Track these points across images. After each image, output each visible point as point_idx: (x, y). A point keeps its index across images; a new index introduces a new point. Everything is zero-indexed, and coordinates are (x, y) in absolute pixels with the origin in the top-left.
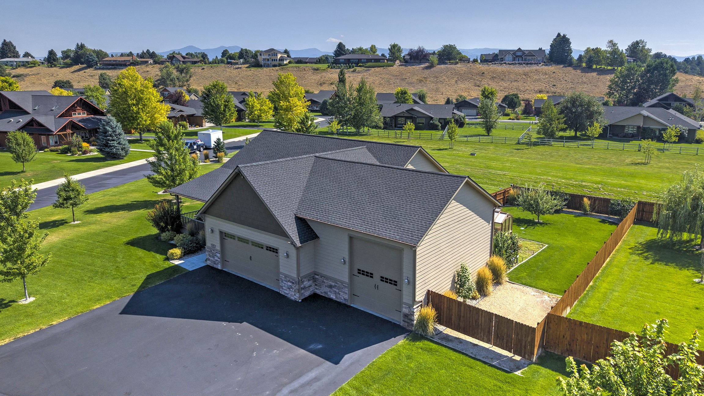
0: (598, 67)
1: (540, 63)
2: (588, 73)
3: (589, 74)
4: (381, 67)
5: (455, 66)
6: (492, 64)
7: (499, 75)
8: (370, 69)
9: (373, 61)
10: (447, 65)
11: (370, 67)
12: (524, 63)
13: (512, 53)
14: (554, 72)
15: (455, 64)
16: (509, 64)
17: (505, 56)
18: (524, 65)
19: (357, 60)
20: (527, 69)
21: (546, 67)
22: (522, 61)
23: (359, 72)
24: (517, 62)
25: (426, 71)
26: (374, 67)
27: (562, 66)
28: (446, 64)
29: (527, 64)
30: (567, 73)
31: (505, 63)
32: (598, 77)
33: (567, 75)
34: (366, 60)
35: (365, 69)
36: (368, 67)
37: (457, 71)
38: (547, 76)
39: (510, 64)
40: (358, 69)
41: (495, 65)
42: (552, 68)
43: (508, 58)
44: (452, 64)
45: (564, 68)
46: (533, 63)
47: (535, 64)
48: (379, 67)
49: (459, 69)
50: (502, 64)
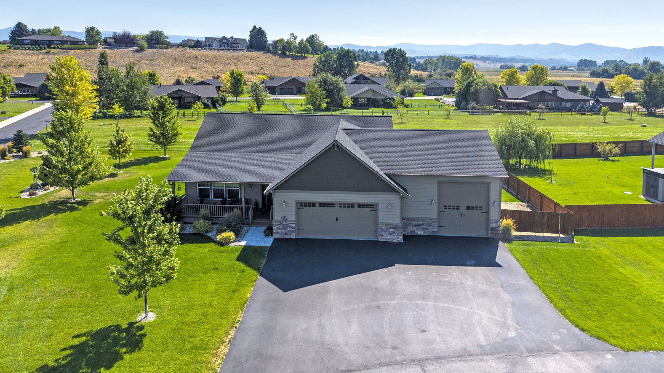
0: (291, 54)
1: (244, 50)
2: (284, 58)
3: (286, 59)
4: (82, 49)
5: (166, 50)
6: (202, 49)
7: (212, 59)
8: (69, 50)
9: (69, 43)
10: (157, 50)
11: (68, 49)
12: (231, 49)
13: (218, 40)
14: (258, 57)
15: (166, 49)
16: (217, 49)
17: (212, 43)
18: (231, 51)
19: (48, 42)
20: (235, 54)
21: (250, 53)
22: (228, 47)
23: (54, 54)
24: (224, 48)
25: (136, 54)
26: (73, 49)
27: (262, 52)
28: (156, 48)
29: (234, 50)
30: (269, 58)
31: (214, 49)
32: (293, 61)
33: (269, 59)
34: (59, 42)
35: (62, 50)
36: (65, 49)
37: (170, 55)
38: (253, 61)
39: (219, 50)
40: (52, 50)
41: (205, 51)
42: (255, 54)
43: (216, 45)
44: (162, 48)
45: (265, 54)
46: (238, 50)
47: (240, 50)
48: (80, 49)
49: (171, 53)
50: (211, 49)
